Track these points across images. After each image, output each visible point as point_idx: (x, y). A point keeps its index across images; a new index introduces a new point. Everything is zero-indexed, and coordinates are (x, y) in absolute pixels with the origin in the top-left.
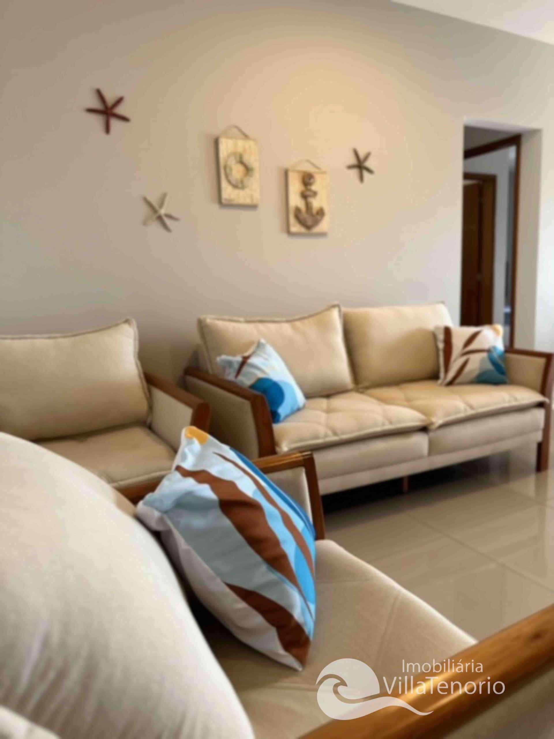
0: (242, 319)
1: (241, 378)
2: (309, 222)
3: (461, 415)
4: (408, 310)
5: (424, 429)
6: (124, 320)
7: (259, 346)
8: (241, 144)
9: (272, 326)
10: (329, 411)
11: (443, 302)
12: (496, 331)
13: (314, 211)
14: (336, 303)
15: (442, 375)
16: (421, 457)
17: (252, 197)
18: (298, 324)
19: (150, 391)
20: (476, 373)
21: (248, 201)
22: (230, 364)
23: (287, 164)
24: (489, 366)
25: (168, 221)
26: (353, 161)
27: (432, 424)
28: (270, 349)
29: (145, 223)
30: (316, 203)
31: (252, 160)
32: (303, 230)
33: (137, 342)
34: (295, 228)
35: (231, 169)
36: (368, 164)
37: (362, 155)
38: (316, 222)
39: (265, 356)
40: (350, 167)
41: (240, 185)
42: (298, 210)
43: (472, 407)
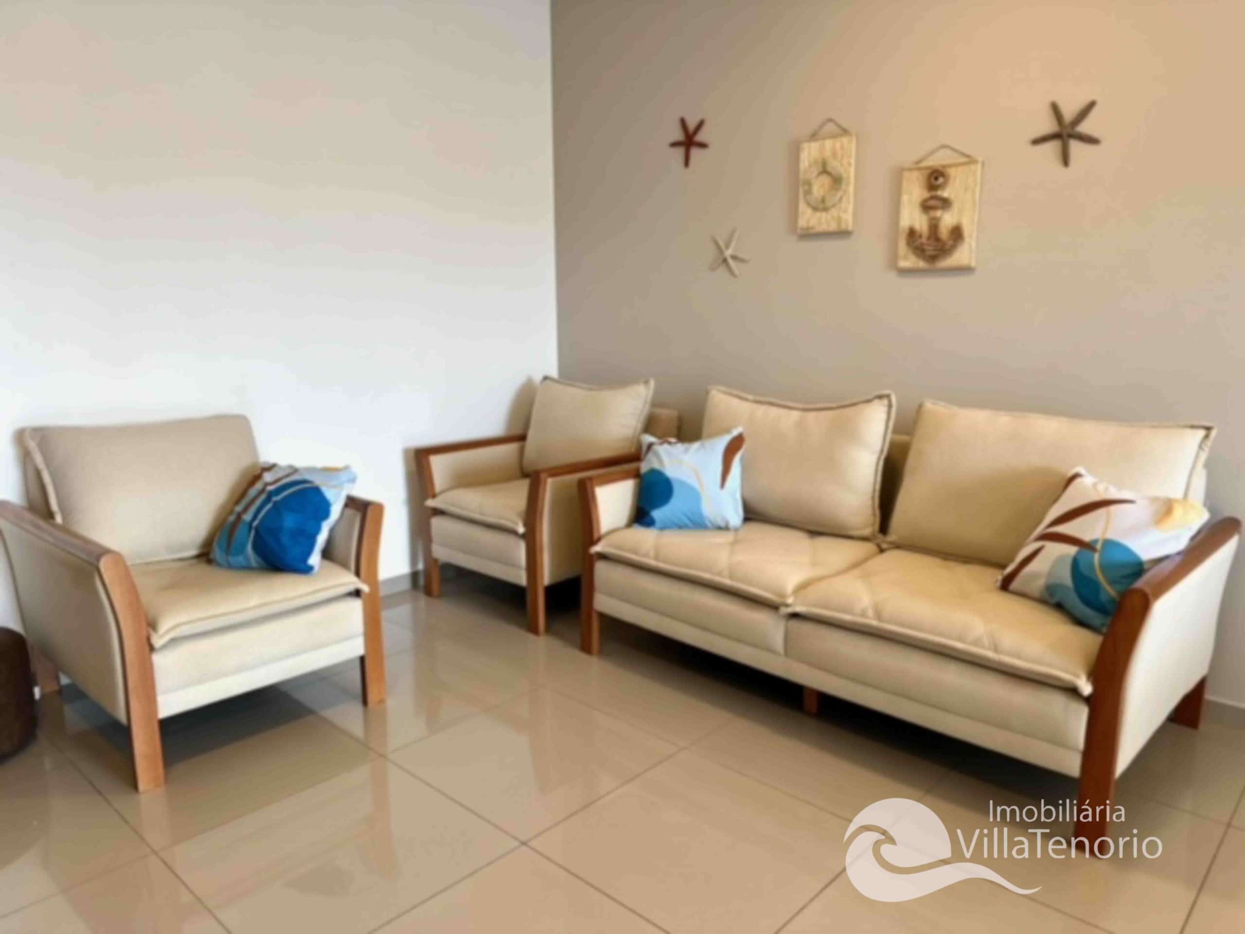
2: (934, 252)
8: (831, 146)
13: (944, 234)
14: (886, 391)
17: (839, 220)
21: (833, 227)
23: (903, 159)
25: (735, 262)
29: (714, 267)
30: (948, 219)
31: (843, 166)
32: (921, 264)
34: (909, 261)
35: (812, 185)
37: (1071, 112)
38: (947, 250)
41: (822, 206)
42: (912, 233)
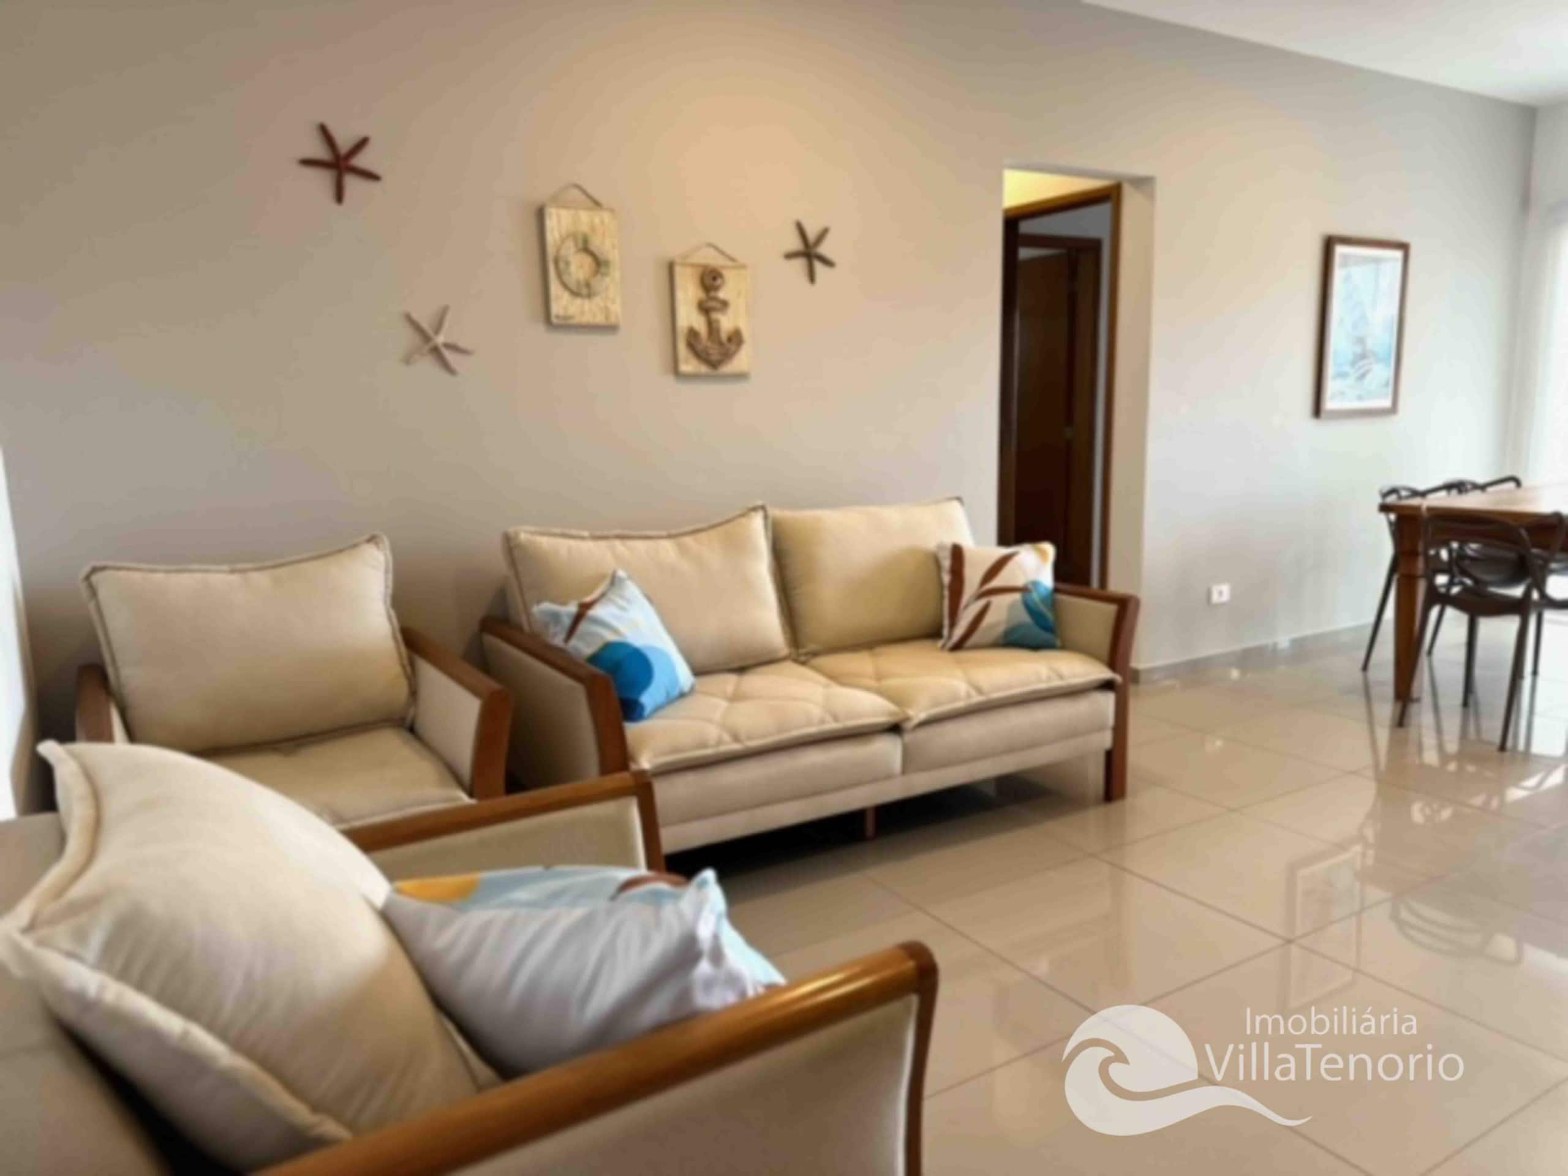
0: (586, 534)
1: (574, 642)
2: (715, 356)
3: (960, 704)
4: (892, 515)
5: (895, 729)
6: (366, 537)
7: (614, 581)
8: (585, 219)
9: (640, 545)
10: (735, 698)
11: (959, 499)
12: (1043, 554)
13: (724, 336)
14: (760, 503)
15: (945, 632)
16: (889, 777)
17: (607, 311)
18: (688, 540)
19: (412, 664)
20: (1001, 629)
21: (600, 319)
22: (556, 617)
23: (673, 250)
24: (1025, 618)
25: (448, 355)
26: (794, 243)
27: (908, 719)
28: (632, 590)
29: (408, 360)
30: (726, 323)
31: (604, 245)
32: (704, 369)
33: (390, 576)
34: (689, 365)
35: (567, 263)
36: (824, 249)
37: (812, 234)
38: (727, 355)
39: (621, 602)
40: (790, 256)
41: (584, 291)
42: (693, 334)
43: (979, 691)
